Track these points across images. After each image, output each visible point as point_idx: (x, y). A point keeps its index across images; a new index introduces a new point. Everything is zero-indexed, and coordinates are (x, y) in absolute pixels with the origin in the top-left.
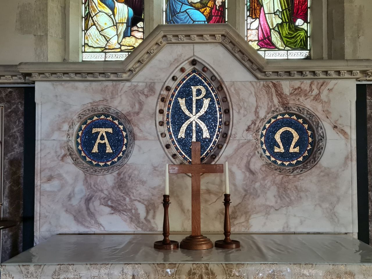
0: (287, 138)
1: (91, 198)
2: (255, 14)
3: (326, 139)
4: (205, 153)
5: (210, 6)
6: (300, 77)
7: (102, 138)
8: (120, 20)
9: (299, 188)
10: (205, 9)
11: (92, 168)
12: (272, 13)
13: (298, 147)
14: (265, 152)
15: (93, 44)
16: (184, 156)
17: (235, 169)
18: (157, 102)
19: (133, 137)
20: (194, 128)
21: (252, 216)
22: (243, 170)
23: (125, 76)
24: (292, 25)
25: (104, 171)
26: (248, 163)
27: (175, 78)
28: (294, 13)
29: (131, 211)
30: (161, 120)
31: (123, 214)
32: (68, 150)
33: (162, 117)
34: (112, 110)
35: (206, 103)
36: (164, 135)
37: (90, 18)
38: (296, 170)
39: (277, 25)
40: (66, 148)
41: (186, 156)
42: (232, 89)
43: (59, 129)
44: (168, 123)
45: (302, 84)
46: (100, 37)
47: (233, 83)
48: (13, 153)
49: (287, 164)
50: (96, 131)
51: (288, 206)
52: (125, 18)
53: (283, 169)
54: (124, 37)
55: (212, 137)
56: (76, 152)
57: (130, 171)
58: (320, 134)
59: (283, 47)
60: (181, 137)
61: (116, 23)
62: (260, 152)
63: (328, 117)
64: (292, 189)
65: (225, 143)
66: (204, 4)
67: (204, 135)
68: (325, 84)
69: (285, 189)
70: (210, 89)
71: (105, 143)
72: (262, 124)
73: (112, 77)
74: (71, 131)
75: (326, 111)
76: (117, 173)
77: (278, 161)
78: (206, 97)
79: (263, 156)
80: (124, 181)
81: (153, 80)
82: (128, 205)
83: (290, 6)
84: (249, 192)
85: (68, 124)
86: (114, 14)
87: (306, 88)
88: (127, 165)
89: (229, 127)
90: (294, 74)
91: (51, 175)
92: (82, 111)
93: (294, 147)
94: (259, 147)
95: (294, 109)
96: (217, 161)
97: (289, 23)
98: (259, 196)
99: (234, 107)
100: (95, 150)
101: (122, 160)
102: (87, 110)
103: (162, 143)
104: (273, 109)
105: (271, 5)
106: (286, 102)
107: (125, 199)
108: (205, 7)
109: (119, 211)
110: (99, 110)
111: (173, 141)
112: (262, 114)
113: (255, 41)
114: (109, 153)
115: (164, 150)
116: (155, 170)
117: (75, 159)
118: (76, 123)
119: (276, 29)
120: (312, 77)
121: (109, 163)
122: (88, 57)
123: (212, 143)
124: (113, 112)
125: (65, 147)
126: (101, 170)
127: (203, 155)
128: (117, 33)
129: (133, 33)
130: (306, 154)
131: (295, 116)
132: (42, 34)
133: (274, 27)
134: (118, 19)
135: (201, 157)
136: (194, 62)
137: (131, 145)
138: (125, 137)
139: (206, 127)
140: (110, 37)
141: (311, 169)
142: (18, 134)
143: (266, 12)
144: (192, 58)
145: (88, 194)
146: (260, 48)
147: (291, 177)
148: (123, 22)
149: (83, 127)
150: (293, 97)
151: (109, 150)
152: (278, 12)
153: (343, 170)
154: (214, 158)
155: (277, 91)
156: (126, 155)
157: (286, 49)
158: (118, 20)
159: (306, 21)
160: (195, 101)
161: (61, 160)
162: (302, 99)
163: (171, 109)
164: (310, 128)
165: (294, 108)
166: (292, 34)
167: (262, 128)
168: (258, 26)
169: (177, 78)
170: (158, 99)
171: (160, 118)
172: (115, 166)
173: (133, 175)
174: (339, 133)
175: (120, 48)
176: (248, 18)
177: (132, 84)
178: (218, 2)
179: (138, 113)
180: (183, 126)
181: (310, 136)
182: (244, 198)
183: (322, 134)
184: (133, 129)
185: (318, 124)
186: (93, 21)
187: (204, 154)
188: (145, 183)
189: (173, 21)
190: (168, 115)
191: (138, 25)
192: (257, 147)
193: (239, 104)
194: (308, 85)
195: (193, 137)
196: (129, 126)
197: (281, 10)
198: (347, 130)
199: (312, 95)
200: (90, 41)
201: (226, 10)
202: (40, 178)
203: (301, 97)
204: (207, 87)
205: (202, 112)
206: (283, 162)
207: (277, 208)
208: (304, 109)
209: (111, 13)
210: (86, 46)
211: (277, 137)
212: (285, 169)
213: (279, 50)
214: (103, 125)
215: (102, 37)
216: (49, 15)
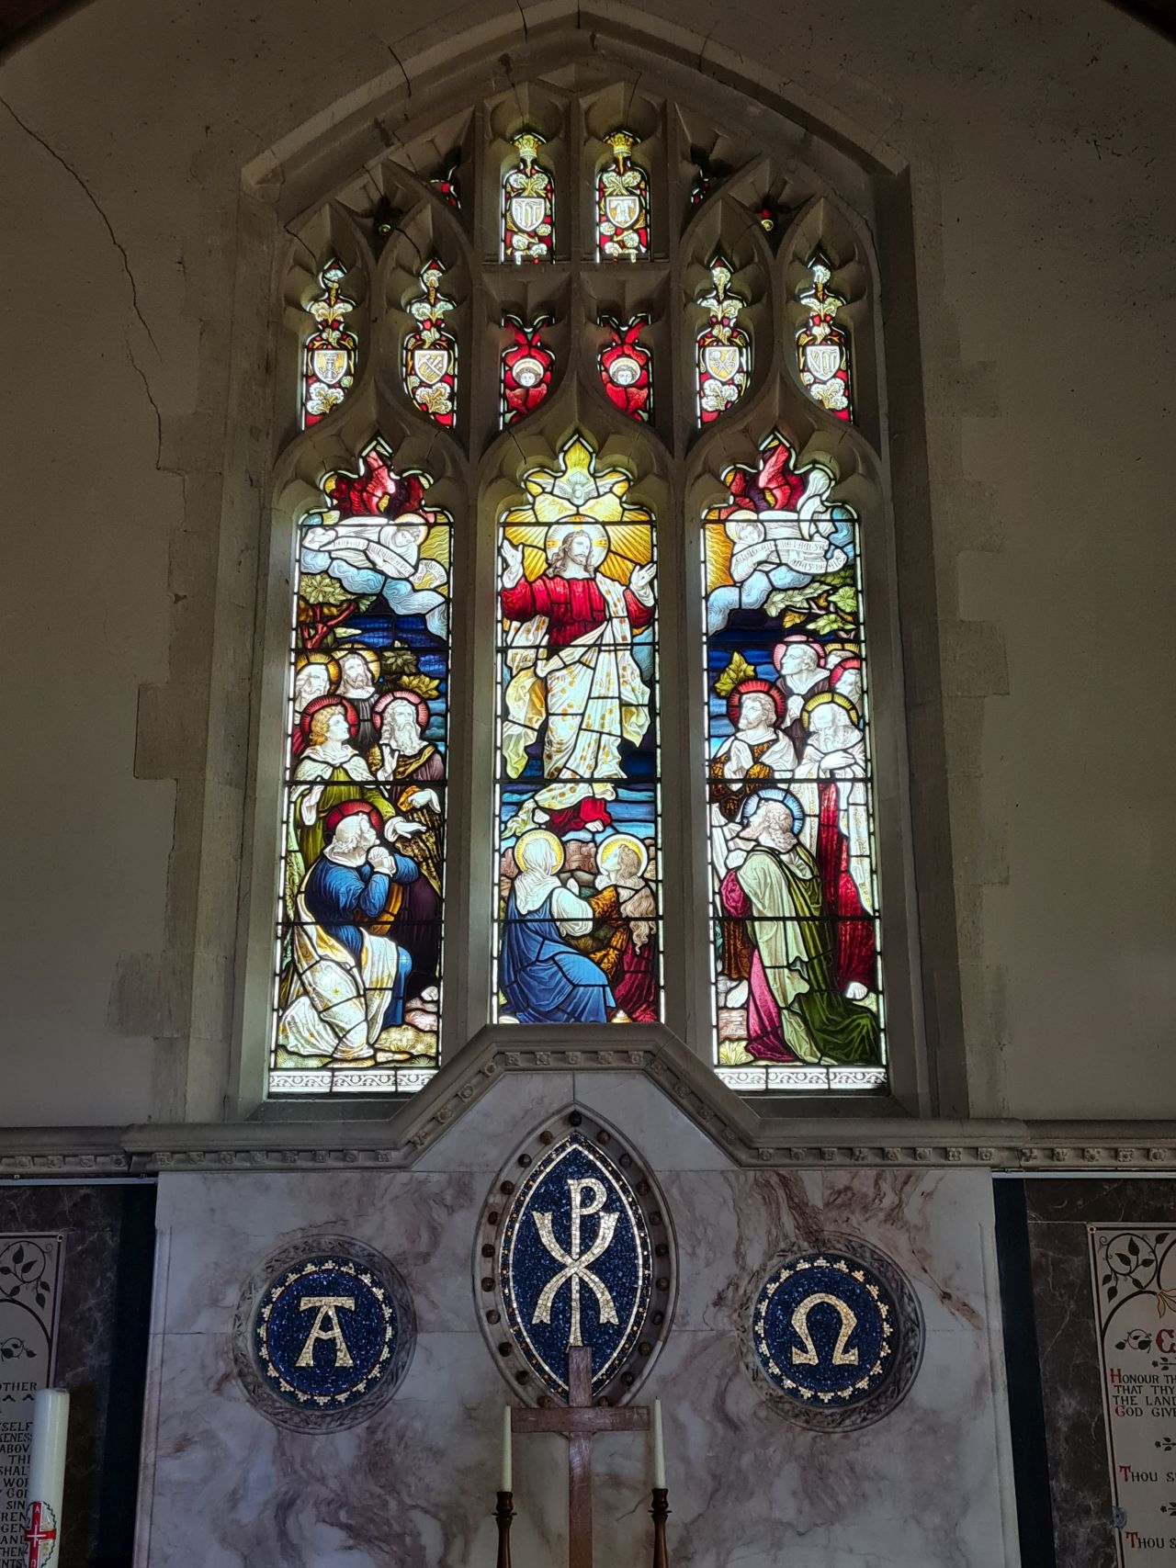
0: (824, 1324)
1: (292, 1503)
2: (737, 967)
3: (924, 1330)
4: (607, 1366)
5: (618, 946)
6: (848, 1161)
7: (327, 1324)
8: (374, 979)
9: (858, 1468)
10: (604, 952)
11: (298, 1414)
12: (783, 967)
13: (856, 1351)
14: (765, 1363)
15: (299, 1045)
16: (549, 1376)
17: (684, 1413)
18: (479, 1224)
19: (409, 1322)
20: (576, 1296)
21: (736, 1554)
22: (708, 1418)
23: (395, 1156)
24: (836, 998)
25: (330, 1423)
26: (721, 1396)
27: (527, 1160)
28: (839, 966)
29: (403, 1541)
30: (487, 1274)
31: (380, 1548)
32: (236, 1360)
33: (490, 1265)
34: (357, 1248)
35: (608, 1224)
36: (494, 1317)
37: (296, 977)
38: (849, 1416)
39: (798, 996)
40: (231, 1356)
41: (554, 1376)
42: (675, 1191)
43: (215, 1302)
44: (505, 1282)
45: (853, 1178)
46: (320, 1027)
47: (676, 1175)
48: (80, 1369)
49: (827, 1397)
50: (310, 1305)
51: (832, 1524)
52: (389, 976)
53: (817, 1414)
54: (385, 1027)
55: (623, 1321)
56: (254, 1366)
57: (402, 1421)
58: (909, 1314)
59: (816, 1057)
60: (542, 1321)
61: (365, 989)
62: (751, 1366)
63: (927, 1268)
64: (842, 1472)
65: (658, 1339)
66: (601, 941)
67: (602, 1317)
68: (913, 1178)
69: (822, 1472)
70: (617, 1188)
71: (333, 1341)
72: (757, 1287)
73: (363, 1160)
74: (244, 1308)
75: (919, 1252)
76: (368, 1428)
77: (803, 1390)
78: (607, 1208)
79: (761, 1376)
80: (385, 1449)
81: (467, 1166)
82: (393, 1522)
83: (829, 948)
84: (723, 1480)
85: (240, 1290)
86: (359, 965)
87: (864, 1190)
88: (394, 1404)
89: (668, 1295)
90: (833, 1152)
91: (186, 1435)
92: (278, 1251)
93: (846, 1351)
94: (748, 1351)
95: (839, 1246)
96: (638, 1391)
97: (829, 994)
98: (752, 1494)
99: (680, 1241)
100: (306, 1359)
101: (380, 1389)
102: (291, 1250)
103: (490, 1339)
104: (782, 1245)
105: (779, 945)
106: (815, 1227)
107: (385, 1505)
108: (604, 949)
109: (369, 1541)
110: (323, 1246)
111: (519, 1333)
112: (754, 1259)
113: (739, 1039)
114: (344, 1368)
115: (496, 1362)
116: (470, 1417)
117: (251, 1387)
118: (260, 1283)
119: (796, 1007)
120: (879, 1161)
121: (342, 1398)
122: (286, 1081)
123: (625, 1338)
124: (360, 1253)
125: (227, 1353)
126: (323, 1417)
127: (600, 1373)
128: (366, 1016)
129: (410, 1017)
130: (877, 1369)
131: (843, 1262)
132: (175, 1036)
133: (790, 1001)
134: (368, 977)
135: (595, 1379)
136: (574, 1119)
137: (407, 1346)
138: (387, 1322)
139: (607, 1293)
140: (348, 1028)
141: (889, 1413)
142: (98, 1315)
143: (767, 963)
144: (571, 1109)
145: (283, 1490)
146: (752, 1058)
147: (836, 1437)
148: (384, 986)
149: (277, 1292)
150: (833, 1214)
151: (344, 1359)
152: (798, 963)
153: (975, 1418)
154: (630, 1384)
155: (790, 1198)
156: (393, 1373)
157: (822, 1063)
158: (371, 982)
159: (872, 987)
160: (578, 1221)
161: (214, 1391)
162: (856, 1219)
163: (513, 1244)
164: (884, 1296)
165: (839, 1242)
166: (839, 1023)
167: (756, 1297)
168: (748, 1001)
169: (531, 1161)
170: (481, 1216)
171: (483, 1268)
172: (360, 1406)
173: (409, 1434)
174: (956, 1313)
175: (373, 1057)
176: (720, 978)
177: (412, 1177)
178: (638, 936)
179: (426, 1257)
180: (546, 1289)
181: (887, 1320)
182: (711, 1499)
183: (913, 1315)
184: (413, 1302)
185: (902, 1287)
186: (303, 984)
187: (604, 1370)
188: (442, 1456)
189: (519, 985)
190: (505, 1257)
191: (426, 994)
192: (744, 1350)
193: (694, 1233)
194: (871, 1182)
195: (573, 1321)
196: (401, 1292)
197: (806, 959)
198: (976, 1304)
199: (881, 1209)
200: (291, 1038)
201: (661, 956)
202: (157, 1443)
203: (853, 1213)
204: (609, 1181)
205: (598, 1248)
206: (816, 1393)
207: (801, 1530)
208: (862, 1246)
209: (352, 963)
210: (280, 1052)
211: (799, 1322)
212: (821, 1413)
213: (807, 1064)
214: (333, 1286)
215: (325, 1028)
216: (195, 984)
